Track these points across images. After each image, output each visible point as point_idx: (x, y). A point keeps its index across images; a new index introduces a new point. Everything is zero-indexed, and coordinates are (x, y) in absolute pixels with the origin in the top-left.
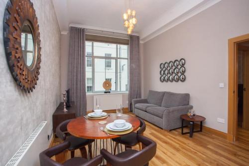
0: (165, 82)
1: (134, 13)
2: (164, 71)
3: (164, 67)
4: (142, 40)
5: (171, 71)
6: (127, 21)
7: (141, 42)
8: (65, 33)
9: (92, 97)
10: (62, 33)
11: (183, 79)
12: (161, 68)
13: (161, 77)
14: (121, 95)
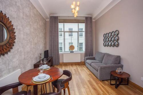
0: (106, 47)
1: (78, 3)
2: (106, 39)
3: (106, 36)
4: (94, 19)
5: (110, 39)
6: (74, 9)
7: (93, 20)
8: (48, 20)
9: (63, 54)
10: (46, 20)
11: (117, 45)
12: (104, 37)
13: (104, 43)
14: (80, 54)
